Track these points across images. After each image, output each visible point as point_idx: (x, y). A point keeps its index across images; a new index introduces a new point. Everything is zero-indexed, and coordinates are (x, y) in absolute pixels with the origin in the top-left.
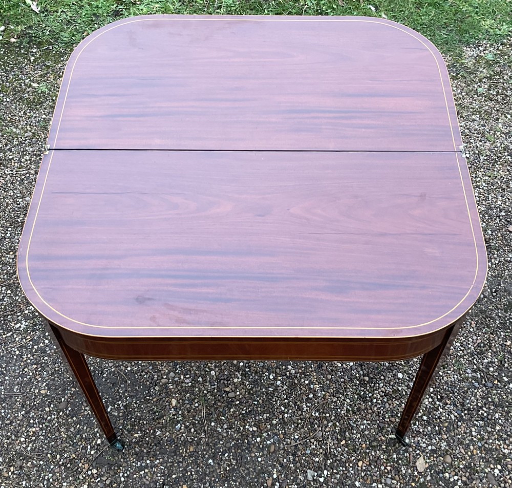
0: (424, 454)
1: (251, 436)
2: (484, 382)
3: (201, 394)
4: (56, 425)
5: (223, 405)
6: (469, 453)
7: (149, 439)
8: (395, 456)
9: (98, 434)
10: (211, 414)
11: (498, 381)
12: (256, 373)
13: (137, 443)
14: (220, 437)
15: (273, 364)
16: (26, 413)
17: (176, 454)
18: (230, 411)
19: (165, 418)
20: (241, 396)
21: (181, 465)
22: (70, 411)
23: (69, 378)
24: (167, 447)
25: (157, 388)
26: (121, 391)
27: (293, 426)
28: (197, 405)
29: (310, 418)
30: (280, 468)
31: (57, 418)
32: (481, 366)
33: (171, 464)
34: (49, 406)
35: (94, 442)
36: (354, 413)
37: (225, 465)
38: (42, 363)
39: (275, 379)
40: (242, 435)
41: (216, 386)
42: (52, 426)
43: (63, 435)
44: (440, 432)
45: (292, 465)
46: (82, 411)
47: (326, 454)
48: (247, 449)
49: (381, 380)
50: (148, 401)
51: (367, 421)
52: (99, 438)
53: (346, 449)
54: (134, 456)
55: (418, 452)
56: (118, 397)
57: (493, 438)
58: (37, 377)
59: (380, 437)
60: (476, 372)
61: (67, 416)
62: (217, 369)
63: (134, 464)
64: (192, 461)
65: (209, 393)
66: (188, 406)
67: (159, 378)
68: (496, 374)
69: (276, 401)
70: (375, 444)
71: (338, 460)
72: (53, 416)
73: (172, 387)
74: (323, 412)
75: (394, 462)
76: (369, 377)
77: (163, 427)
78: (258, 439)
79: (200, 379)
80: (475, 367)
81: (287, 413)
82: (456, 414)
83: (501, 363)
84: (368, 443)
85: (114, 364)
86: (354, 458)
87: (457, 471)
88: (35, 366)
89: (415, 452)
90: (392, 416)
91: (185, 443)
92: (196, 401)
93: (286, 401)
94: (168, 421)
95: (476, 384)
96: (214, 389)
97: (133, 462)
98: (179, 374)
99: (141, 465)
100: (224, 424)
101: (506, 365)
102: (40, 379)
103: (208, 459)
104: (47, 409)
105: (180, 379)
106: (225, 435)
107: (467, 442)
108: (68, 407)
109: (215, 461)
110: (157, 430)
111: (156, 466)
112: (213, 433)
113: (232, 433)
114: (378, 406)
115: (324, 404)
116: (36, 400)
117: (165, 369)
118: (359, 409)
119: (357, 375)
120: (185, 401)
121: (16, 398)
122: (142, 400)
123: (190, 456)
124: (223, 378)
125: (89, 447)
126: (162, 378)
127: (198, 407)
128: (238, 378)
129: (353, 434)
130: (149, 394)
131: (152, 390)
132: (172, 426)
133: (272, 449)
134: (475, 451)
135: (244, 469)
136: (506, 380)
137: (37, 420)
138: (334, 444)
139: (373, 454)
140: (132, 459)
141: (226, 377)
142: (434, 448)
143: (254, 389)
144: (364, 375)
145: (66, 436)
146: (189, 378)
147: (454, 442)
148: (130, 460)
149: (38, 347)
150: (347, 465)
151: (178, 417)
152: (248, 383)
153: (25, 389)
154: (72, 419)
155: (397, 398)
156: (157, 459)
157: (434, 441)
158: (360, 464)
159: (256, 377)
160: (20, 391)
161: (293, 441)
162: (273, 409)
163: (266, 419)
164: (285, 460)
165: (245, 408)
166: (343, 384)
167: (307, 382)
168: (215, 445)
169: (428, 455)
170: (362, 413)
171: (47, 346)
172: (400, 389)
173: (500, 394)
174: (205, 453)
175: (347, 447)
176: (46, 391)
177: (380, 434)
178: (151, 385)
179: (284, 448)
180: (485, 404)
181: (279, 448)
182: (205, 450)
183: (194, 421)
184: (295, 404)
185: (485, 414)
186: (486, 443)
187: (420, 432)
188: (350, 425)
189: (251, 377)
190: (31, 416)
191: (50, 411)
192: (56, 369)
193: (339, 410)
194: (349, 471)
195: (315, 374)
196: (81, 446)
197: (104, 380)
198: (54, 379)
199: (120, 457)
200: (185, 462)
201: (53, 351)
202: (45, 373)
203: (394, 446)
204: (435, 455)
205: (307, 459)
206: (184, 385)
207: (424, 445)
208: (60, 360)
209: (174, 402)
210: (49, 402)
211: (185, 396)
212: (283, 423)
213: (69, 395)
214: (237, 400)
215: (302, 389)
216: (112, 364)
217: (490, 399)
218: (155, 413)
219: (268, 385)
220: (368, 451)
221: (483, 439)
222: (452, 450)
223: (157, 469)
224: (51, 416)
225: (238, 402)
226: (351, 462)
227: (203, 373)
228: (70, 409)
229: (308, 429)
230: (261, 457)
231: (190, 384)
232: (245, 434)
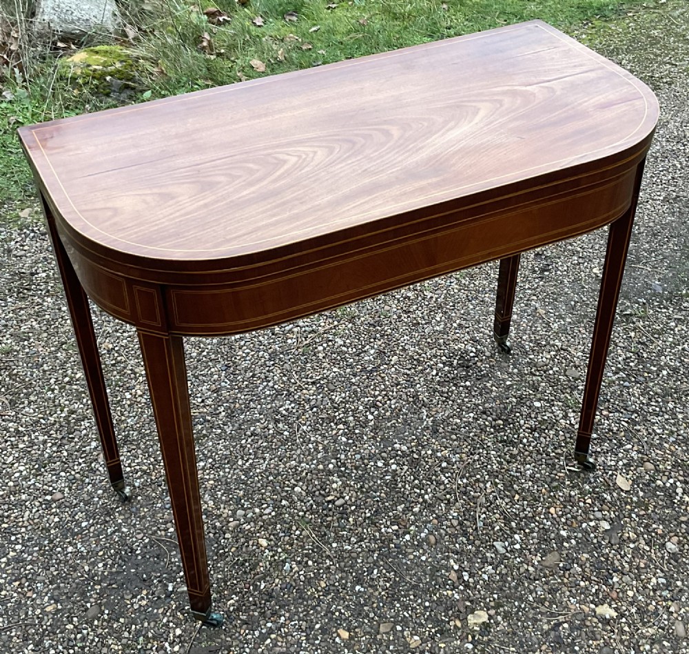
0: (619, 472)
1: (395, 537)
2: (633, 379)
3: (296, 518)
4: (97, 639)
5: (335, 518)
6: (668, 452)
7: (254, 599)
8: (587, 487)
9: (171, 624)
10: (325, 534)
11: (648, 373)
12: (357, 468)
13: (238, 610)
14: (354, 555)
15: (373, 451)
16: (36, 646)
17: (304, 599)
18: (348, 521)
19: (261, 564)
20: (353, 500)
21: (319, 609)
22: (108, 615)
23: (82, 576)
24: (286, 596)
25: (228, 535)
26: (177, 560)
27: (442, 505)
28: (298, 532)
29: (458, 488)
30: (456, 556)
31: (92, 630)
32: (619, 366)
33: (305, 613)
34: (71, 623)
35: (171, 635)
36: (509, 462)
37: (381, 583)
38: (27, 575)
39: (387, 465)
40: (383, 542)
41: (312, 502)
42: (91, 643)
43: (116, 648)
44: (621, 443)
45: (470, 547)
46: (129, 606)
47: (505, 518)
48: (399, 553)
49: (518, 417)
50: (224, 556)
51: (530, 464)
52: (177, 627)
53: (525, 502)
54: (244, 626)
55: (610, 472)
56: (174, 568)
57: (682, 427)
58: (29, 594)
59: (556, 475)
60: (618, 373)
61: (109, 622)
62: (301, 483)
63: (250, 637)
64: (332, 598)
65: (308, 513)
66: (287, 538)
67: (225, 523)
68: (641, 367)
69: (404, 487)
70: (555, 484)
71: (524, 518)
72: (85, 632)
73: (249, 527)
74: (471, 476)
75: (590, 493)
76: (502, 420)
77: (265, 576)
78: (407, 537)
79: (284, 502)
80: (613, 368)
81: (426, 493)
82: (626, 420)
83: (639, 356)
84: (546, 486)
85: (145, 534)
86: (540, 508)
87: (667, 473)
88: (17, 583)
89: (607, 473)
90: (556, 448)
91: (309, 583)
92: (294, 528)
93: (417, 482)
94: (268, 566)
95: (627, 384)
96: (312, 505)
97: (247, 635)
98: (250, 508)
99: (260, 633)
100: (350, 539)
101: (645, 355)
102: (34, 596)
103: (353, 587)
104: (70, 627)
105: (254, 513)
106: (359, 550)
107: (658, 442)
108: (104, 611)
109: (365, 585)
110: (258, 584)
111: (283, 625)
112: (340, 555)
113: (368, 544)
114: (533, 444)
115: (465, 467)
116: (43, 623)
117: (226, 511)
118: (512, 456)
119: (487, 423)
120: (278, 534)
121: (8, 633)
122: (215, 558)
123: (327, 593)
124: (314, 489)
125: (167, 645)
126: (229, 522)
127: (301, 534)
128: (337, 482)
129: (522, 484)
130: (221, 547)
131: (223, 541)
132: (278, 570)
133: (432, 539)
134: (672, 447)
136: (655, 369)
137: (60, 647)
138: (507, 504)
139: (561, 494)
140: (242, 631)
141: (319, 487)
142: (625, 461)
143: (366, 486)
144: (495, 420)
145: (120, 647)
146: (267, 507)
147: (643, 447)
148: (240, 635)
149: (8, 559)
150: (537, 518)
151: (280, 557)
152: (352, 483)
153: (16, 617)
154: (118, 621)
155: (549, 427)
156: (281, 616)
157: (620, 455)
158: (552, 510)
159: (360, 472)
160: (9, 622)
161: (453, 521)
162: (405, 496)
163: (403, 510)
164: (457, 545)
165: (367, 511)
166: (476, 438)
167: (430, 452)
168: (352, 567)
169: (624, 471)
170: (519, 458)
171: (22, 552)
172: (546, 418)
173: (658, 384)
174: (344, 581)
175: (524, 500)
176: (55, 605)
177: (555, 472)
178: (218, 535)
179: (447, 532)
180: (650, 399)
181: (440, 535)
182: (342, 578)
183: (305, 551)
184: (430, 480)
185: (658, 409)
186: (678, 435)
187: (599, 452)
188: (514, 476)
189: (353, 475)
190: (47, 645)
191: (75, 627)
192: (55, 573)
193: (489, 466)
194: (545, 525)
195: (434, 440)
196: (154, 648)
197: (140, 557)
198: (58, 587)
199: (223, 636)
200: (324, 603)
201: (35, 554)
202: (39, 585)
203: (579, 477)
204: (632, 468)
205: (484, 532)
206: (265, 517)
207: (613, 463)
208: (54, 561)
209: (264, 542)
210: (68, 617)
211: (275, 529)
212: (429, 506)
213: (95, 596)
214: (351, 506)
215: (428, 462)
216: (142, 535)
217: (651, 393)
218: (243, 564)
219: (382, 474)
220: (552, 494)
221: (672, 432)
222: (646, 455)
223: (288, 628)
224: (81, 633)
225: (353, 508)
226: (540, 514)
227: (284, 494)
228: (107, 612)
229: (465, 500)
230: (423, 555)
231: (273, 514)
232: (385, 541)
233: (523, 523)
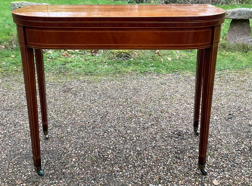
0: (216, 179)
1: (116, 172)
2: (243, 154)
3: (89, 157)
5: (101, 160)
6: (243, 179)
7: (58, 173)
10: (94, 164)
11: (251, 154)
12: (119, 150)
13: (51, 174)
14: (99, 172)
15: (128, 147)
17: (73, 178)
18: (105, 162)
19: (68, 165)
20: (111, 157)
21: (75, 182)
24: (68, 175)
25: (65, 155)
27: (140, 168)
28: (87, 161)
29: (149, 165)
30: (133, 184)
32: (240, 149)
33: (70, 182)
36: (174, 163)
37: (101, 183)
39: (130, 152)
40: (111, 172)
41: (98, 154)
44: (224, 171)
45: (140, 182)
47: (160, 178)
48: (114, 176)
49: (187, 152)
50: (60, 159)
51: (182, 166)
54: (49, 179)
55: (213, 178)
60: (238, 151)
62: (98, 149)
64: (82, 181)
65: (94, 157)
66: (82, 161)
67: (67, 152)
68: (249, 152)
69: (130, 159)
70: (187, 175)
73: (73, 155)
74: (157, 163)
75: (199, 181)
76: (181, 151)
77: (67, 168)
78: (121, 173)
79: (89, 152)
80: (237, 149)
81: (137, 163)
82: (231, 165)
83: (250, 148)
84: (183, 174)
86: (176, 180)
87: (237, 185)
89: (211, 178)
90: (195, 165)
91: (78, 174)
92: (86, 159)
93: (136, 159)
94: (70, 166)
95: (239, 155)
98: (78, 151)
99: (52, 182)
100: (101, 167)
103: (91, 181)
106: (102, 171)
107: (240, 175)
109: (95, 181)
110: (63, 170)
111: (60, 183)
112: (94, 171)
113: (106, 171)
114: (187, 161)
115: (157, 160)
117: (71, 149)
118: (176, 162)
119: (174, 151)
120: (80, 159)
122: (57, 159)
123: (81, 179)
124: (101, 151)
126: (69, 152)
128: (110, 152)
129: (174, 171)
130: (61, 157)
131: (63, 156)
132: (72, 168)
133: (129, 176)
134: (245, 178)
135: (112, 184)
138: (164, 175)
139: (187, 178)
140: (47, 180)
141: (103, 151)
142: (222, 177)
143: (118, 155)
144: (178, 151)
146: (83, 152)
147: (232, 174)
150: (172, 182)
151: (75, 165)
152: (115, 153)
155: (197, 158)
156: (62, 180)
157: (221, 174)
158: (180, 182)
161: (140, 173)
162: (129, 162)
163: (125, 165)
164: (136, 181)
165: (113, 162)
166: (167, 153)
167: (147, 152)
168: (96, 175)
169: (219, 179)
170: (179, 163)
172: (198, 155)
175: (171, 176)
177: (190, 171)
179: (135, 176)
180: (246, 162)
181: (133, 176)
182: (90, 177)
183: (84, 166)
184: (141, 160)
185: (247, 165)
186: (251, 175)
187: (212, 171)
188: (173, 168)
189: (117, 151)
193: (166, 163)
194: (174, 185)
195: (151, 150)
199: (40, 179)
200: (78, 181)
203: (199, 176)
204: (223, 179)
205: (149, 180)
206: (80, 154)
207: (216, 176)
209: (74, 160)
212: (135, 167)
214: (109, 159)
215: (144, 155)
217: (248, 160)
218: (63, 163)
219: (126, 154)
220: (184, 177)
221: (249, 173)
222: (232, 177)
226: (174, 181)
227: (91, 150)
229: (149, 169)
230: (122, 179)
231: (83, 154)
232: (113, 171)
233: (166, 182)
